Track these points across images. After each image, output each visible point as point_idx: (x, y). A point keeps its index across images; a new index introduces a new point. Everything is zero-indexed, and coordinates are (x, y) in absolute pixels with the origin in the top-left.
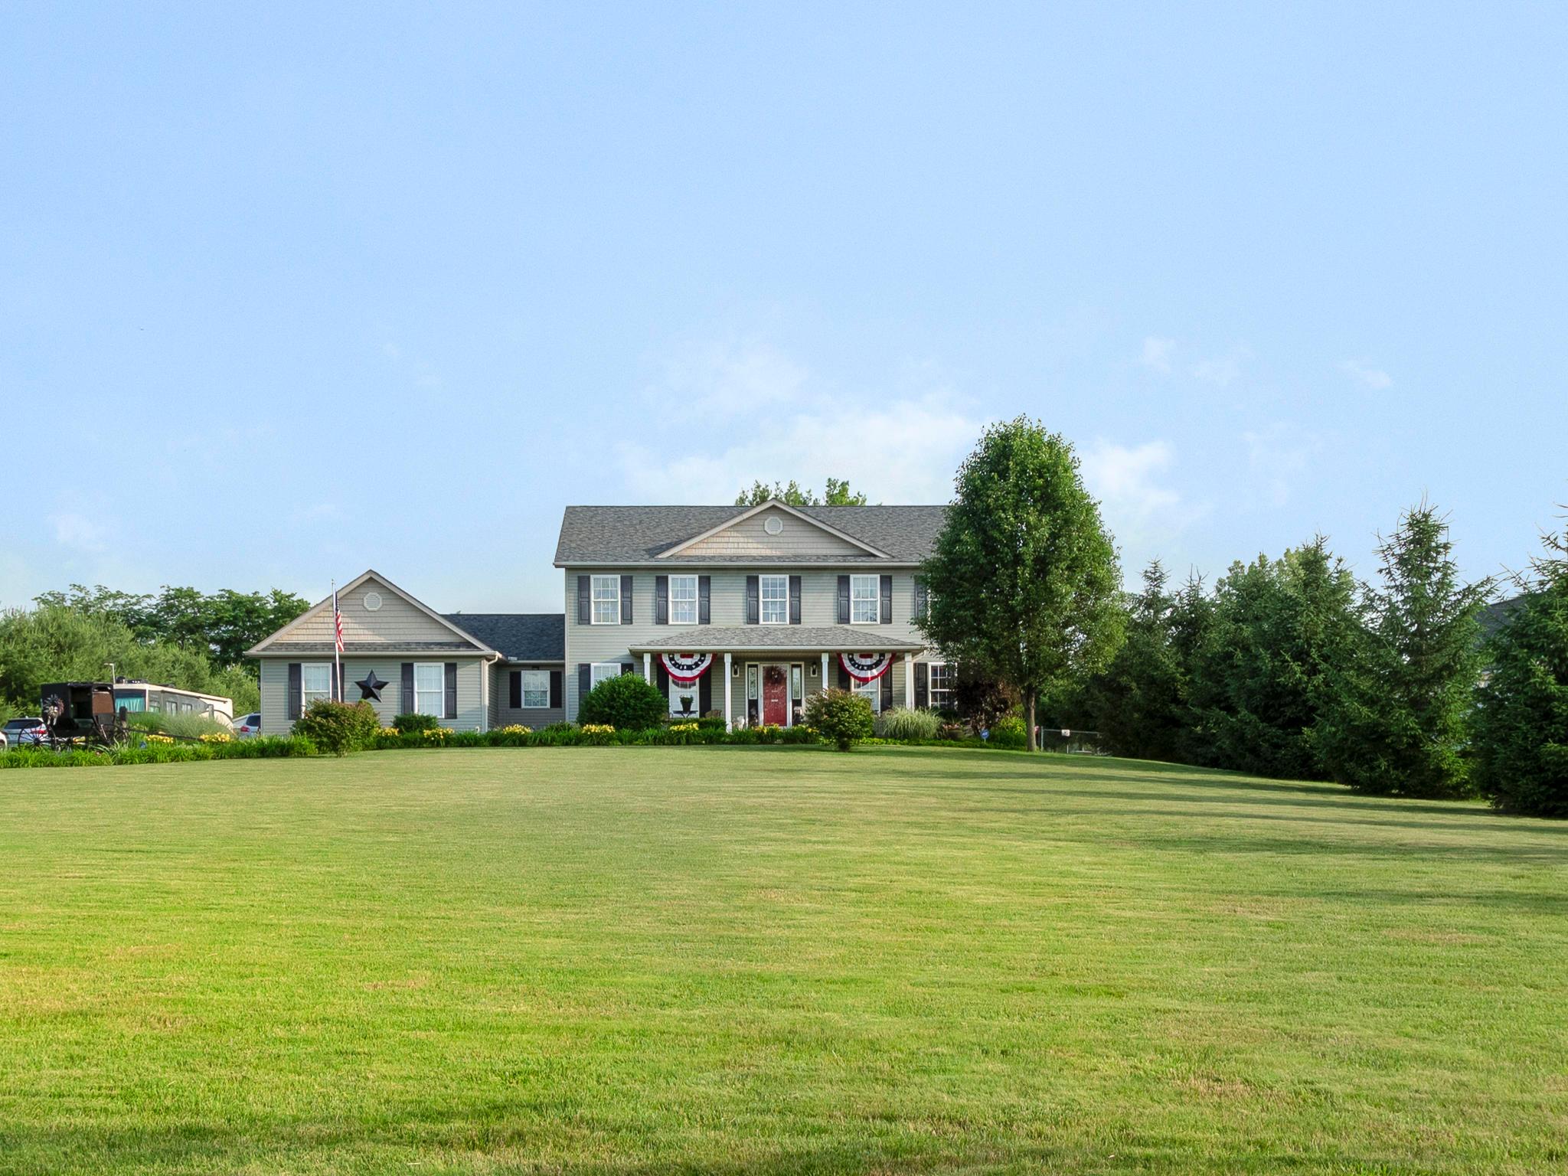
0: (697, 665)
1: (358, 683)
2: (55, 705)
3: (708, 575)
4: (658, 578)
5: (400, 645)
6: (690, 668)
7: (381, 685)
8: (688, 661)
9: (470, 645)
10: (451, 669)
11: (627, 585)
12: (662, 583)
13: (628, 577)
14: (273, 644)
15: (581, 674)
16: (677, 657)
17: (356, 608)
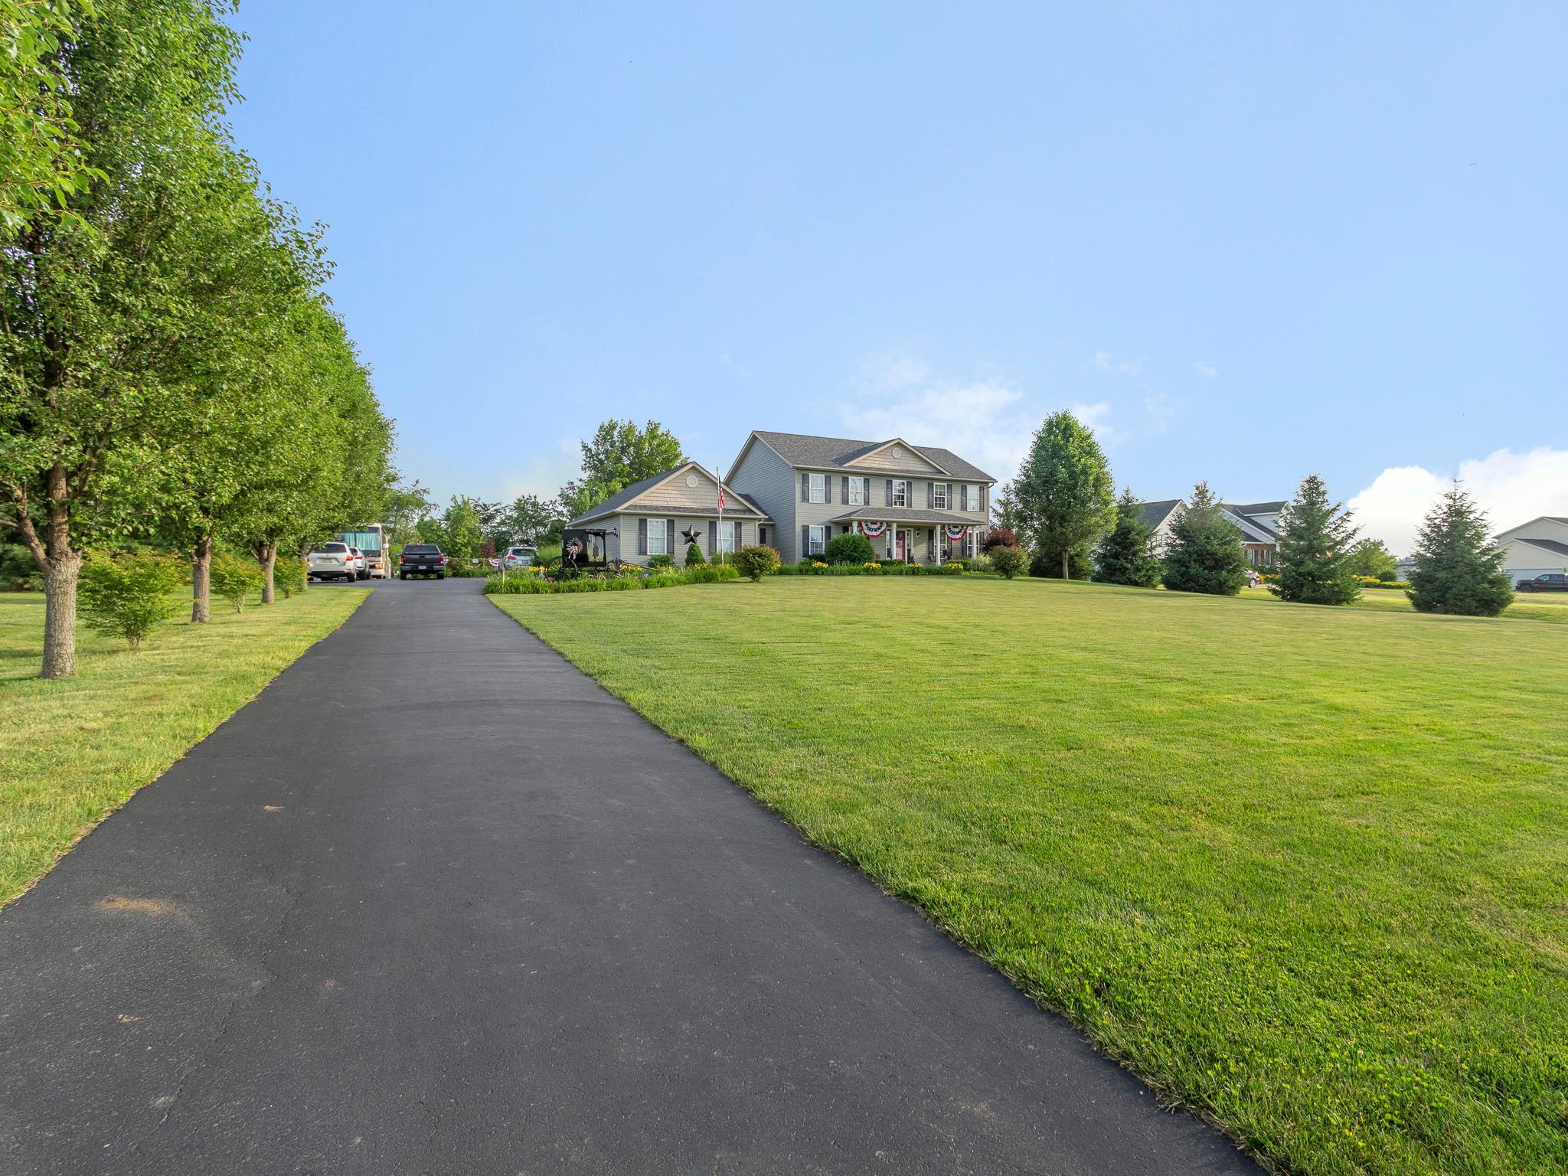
0: (879, 529)
1: (683, 533)
2: (576, 545)
3: (869, 477)
4: (843, 478)
5: (710, 509)
6: (876, 530)
7: (697, 534)
8: (875, 527)
9: (751, 512)
10: (738, 525)
11: (828, 481)
12: (845, 480)
13: (829, 475)
14: (631, 505)
15: (804, 531)
16: (869, 523)
17: (682, 485)
